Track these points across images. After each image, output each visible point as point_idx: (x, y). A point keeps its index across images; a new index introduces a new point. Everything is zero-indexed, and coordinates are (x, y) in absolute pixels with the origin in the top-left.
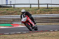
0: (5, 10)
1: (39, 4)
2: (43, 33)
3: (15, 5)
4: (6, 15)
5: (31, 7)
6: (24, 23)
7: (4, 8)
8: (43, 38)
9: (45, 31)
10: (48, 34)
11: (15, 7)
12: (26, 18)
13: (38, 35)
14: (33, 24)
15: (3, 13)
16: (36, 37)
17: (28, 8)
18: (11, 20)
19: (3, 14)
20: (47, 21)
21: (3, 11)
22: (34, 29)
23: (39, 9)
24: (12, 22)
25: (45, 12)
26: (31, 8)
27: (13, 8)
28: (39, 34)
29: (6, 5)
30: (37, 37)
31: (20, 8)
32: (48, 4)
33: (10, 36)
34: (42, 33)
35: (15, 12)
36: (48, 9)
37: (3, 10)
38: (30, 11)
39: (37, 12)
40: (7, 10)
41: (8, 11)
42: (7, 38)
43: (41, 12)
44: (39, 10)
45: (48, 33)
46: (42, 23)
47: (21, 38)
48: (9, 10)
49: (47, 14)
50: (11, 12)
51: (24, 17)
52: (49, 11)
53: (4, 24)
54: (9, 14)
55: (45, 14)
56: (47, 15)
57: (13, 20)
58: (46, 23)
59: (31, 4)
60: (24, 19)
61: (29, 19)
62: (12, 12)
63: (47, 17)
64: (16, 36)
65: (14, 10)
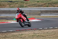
0: (36, 2)
4: (36, 7)
18: (39, 12)
19: (33, 6)
21: (34, 3)
35: (45, 4)
41: (38, 3)
48: (40, 2)
54: (39, 6)
57: (41, 12)
62: (42, 4)
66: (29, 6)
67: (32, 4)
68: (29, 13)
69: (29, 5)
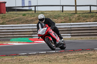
0: (21, 16)
1: (76, 6)
2: (83, 54)
3: (36, 7)
4: (23, 23)
5: (63, 11)
6: (43, 37)
7: (18, 12)
8: (83, 62)
9: (86, 50)
10: (91, 55)
11: (36, 10)
12: (46, 29)
13: (75, 56)
14: (58, 39)
15: (17, 19)
16: (71, 60)
17: (58, 11)
18: (30, 31)
19: (17, 22)
20: (90, 33)
21: (17, 18)
22: (60, 47)
23: (76, 13)
24: (32, 34)
25: (85, 18)
26: (64, 13)
27: (34, 12)
28: (76, 54)
29: (22, 7)
30: (74, 60)
31: (46, 11)
32: (90, 6)
33: (29, 58)
34: (80, 54)
35: (37, 19)
36: (92, 14)
37: (17, 15)
38: (61, 16)
39: (74, 19)
40: (24, 15)
41: (25, 17)
42: (23, 61)
43: (79, 19)
44: (77, 15)
45: (91, 53)
46: (82, 37)
47: (46, 61)
48: (27, 15)
49: (90, 22)
50: (30, 19)
51: (42, 27)
52: (92, 16)
53: (19, 38)
54: (27, 22)
55: (87, 22)
56: (89, 24)
57: (34, 31)
58: (88, 37)
59: (63, 6)
60: (42, 31)
61: (52, 31)
62: (33, 18)
63: (90, 27)
64: (39, 57)
65: (36, 15)
66: (8, 23)
67: (13, 18)
68: (12, 33)
69: (9, 21)
